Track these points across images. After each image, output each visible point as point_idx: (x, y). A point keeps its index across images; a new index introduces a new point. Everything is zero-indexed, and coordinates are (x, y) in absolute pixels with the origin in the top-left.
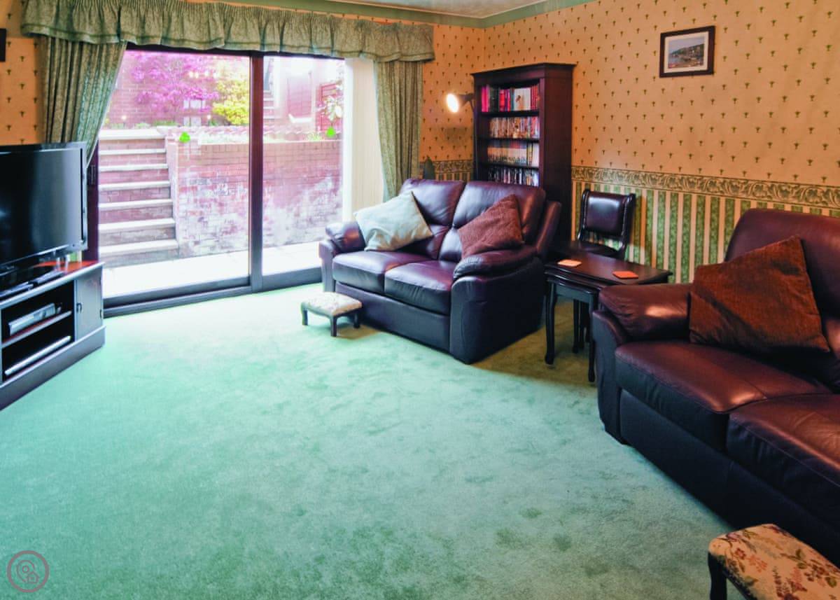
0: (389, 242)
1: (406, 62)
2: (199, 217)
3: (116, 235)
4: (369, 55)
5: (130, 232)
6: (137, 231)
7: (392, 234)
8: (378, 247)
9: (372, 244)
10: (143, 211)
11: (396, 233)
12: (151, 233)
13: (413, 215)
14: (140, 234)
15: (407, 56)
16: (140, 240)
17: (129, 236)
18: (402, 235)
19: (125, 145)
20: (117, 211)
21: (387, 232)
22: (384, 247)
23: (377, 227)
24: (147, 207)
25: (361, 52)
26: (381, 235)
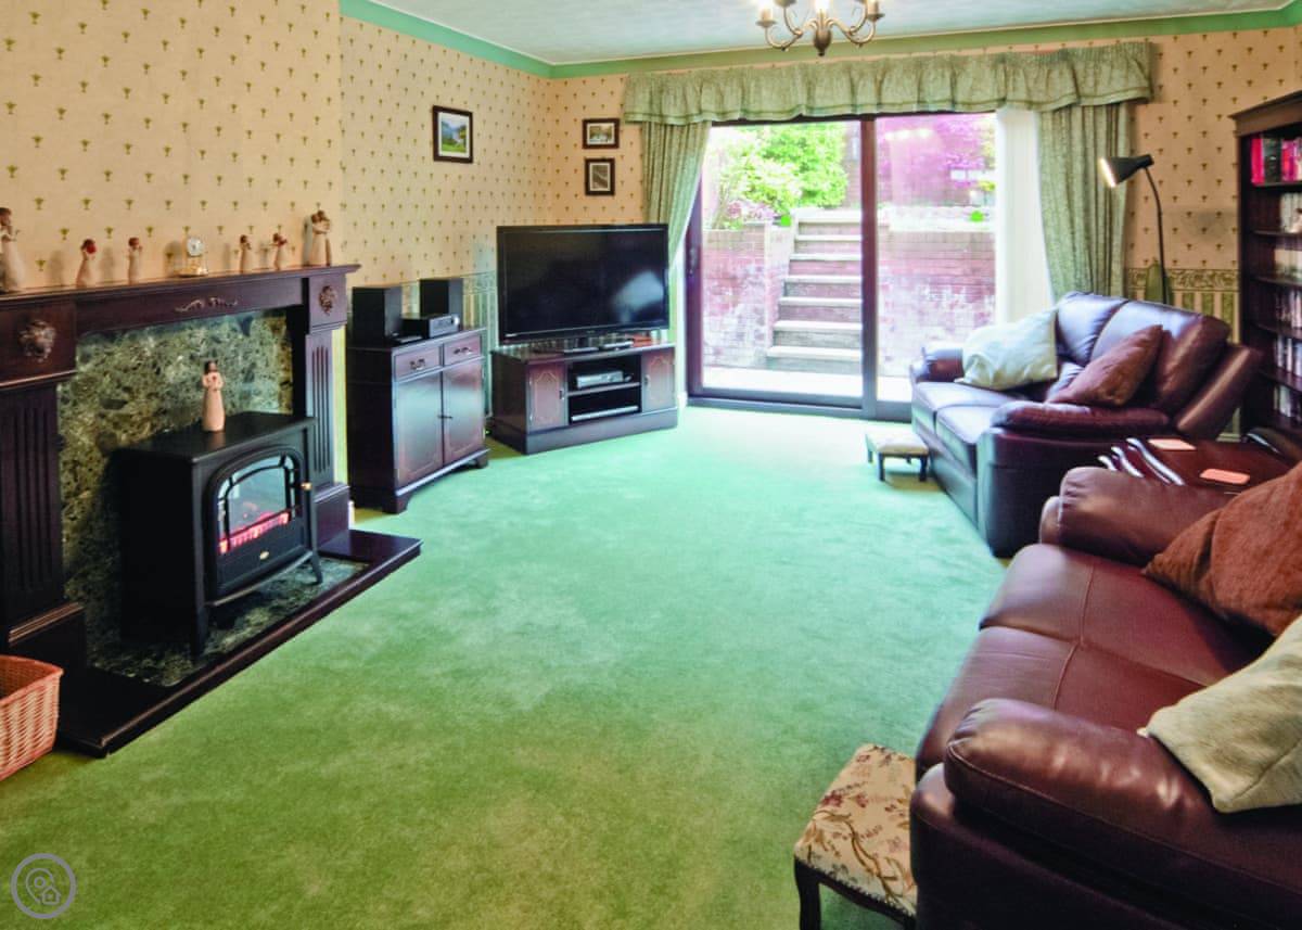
0: (991, 376)
1: (1095, 107)
2: (891, 326)
3: (801, 335)
4: (1015, 104)
5: (817, 333)
6: (825, 334)
7: (997, 366)
8: (973, 381)
9: (970, 375)
10: (838, 311)
11: (1003, 367)
12: (840, 339)
13: (1039, 343)
14: (828, 338)
15: (1095, 96)
16: (828, 345)
17: (817, 338)
18: (1010, 371)
19: (837, 229)
20: (808, 307)
21: (991, 360)
22: (983, 383)
23: (980, 353)
24: (841, 307)
25: (1003, 101)
26: (982, 365)
